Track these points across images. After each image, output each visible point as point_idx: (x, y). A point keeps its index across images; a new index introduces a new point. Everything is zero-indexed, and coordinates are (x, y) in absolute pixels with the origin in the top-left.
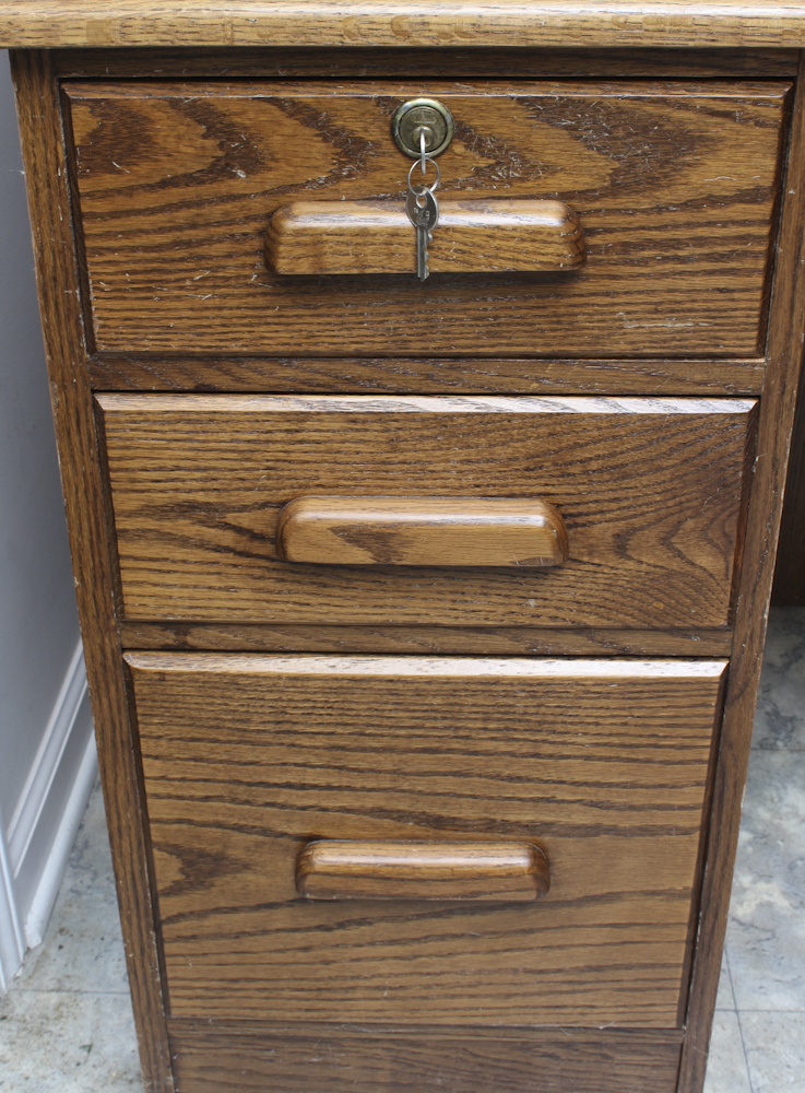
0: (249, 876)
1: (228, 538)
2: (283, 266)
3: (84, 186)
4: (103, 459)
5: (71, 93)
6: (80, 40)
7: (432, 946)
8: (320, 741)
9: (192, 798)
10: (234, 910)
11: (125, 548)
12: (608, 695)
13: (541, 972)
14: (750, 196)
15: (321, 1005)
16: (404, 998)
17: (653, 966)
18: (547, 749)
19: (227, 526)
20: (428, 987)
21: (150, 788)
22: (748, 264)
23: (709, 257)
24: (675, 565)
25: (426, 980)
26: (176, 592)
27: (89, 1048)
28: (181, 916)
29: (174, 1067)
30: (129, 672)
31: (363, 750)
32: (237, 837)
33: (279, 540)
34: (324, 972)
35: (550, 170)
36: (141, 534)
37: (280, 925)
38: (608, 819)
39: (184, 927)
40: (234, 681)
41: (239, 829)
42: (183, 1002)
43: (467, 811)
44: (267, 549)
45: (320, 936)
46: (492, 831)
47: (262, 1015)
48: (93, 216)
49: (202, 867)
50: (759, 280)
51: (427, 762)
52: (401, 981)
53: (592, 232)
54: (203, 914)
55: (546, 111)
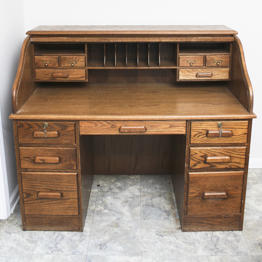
0: (33, 196)
1: (30, 160)
2: (34, 136)
3: (18, 129)
4: (19, 153)
5: (17, 122)
6: (18, 118)
7: (52, 205)
8: (39, 181)
9: (27, 187)
10: (31, 200)
11: (21, 161)
12: (66, 176)
13: (63, 208)
14: (73, 131)
15: (41, 212)
16: (49, 211)
17: (75, 207)
18: (61, 182)
19: (30, 159)
20: (52, 210)
21: (23, 186)
22: (73, 136)
23: (70, 136)
24: (70, 163)
25: (52, 209)
26: (26, 165)
27: (17, 223)
28: (26, 201)
29: (25, 221)
30: (21, 173)
31: (43, 182)
32: (32, 192)
33: (34, 160)
34: (41, 208)
35: (56, 128)
36: (22, 160)
37: (36, 202)
38: (68, 189)
39: (26, 202)
40: (31, 174)
41: (32, 191)
42: (26, 212)
43: (54, 189)
44: (33, 161)
45: (40, 203)
46: (56, 191)
47: (34, 214)
48: (19, 132)
49: (28, 195)
50: (74, 138)
51: (50, 183)
52: (49, 209)
53: (60, 134)
54: (28, 201)
55: (56, 124)
